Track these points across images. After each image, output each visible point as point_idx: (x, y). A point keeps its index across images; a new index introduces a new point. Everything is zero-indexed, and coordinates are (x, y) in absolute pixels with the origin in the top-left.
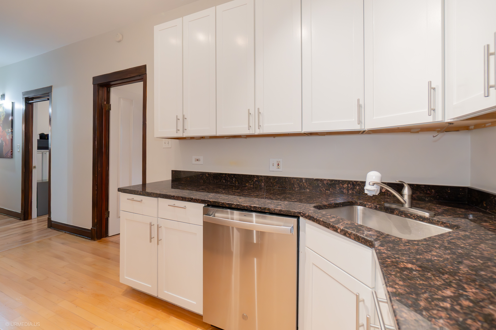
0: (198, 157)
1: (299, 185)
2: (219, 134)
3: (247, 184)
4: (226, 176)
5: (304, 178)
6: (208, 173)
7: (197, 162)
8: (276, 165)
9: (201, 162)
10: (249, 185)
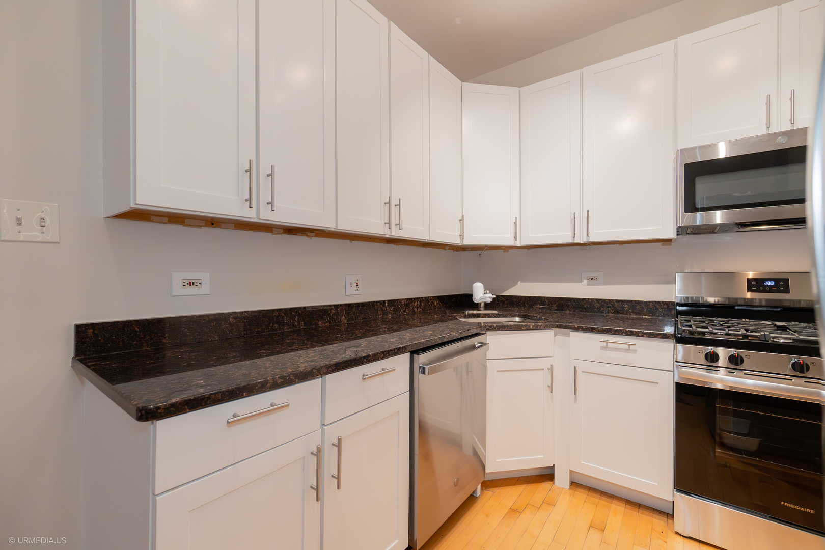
0: (192, 276)
1: (382, 311)
2: (345, 226)
3: (320, 323)
4: (279, 315)
5: (387, 301)
6: (236, 313)
7: (192, 290)
8: (354, 285)
9: (205, 289)
10: (323, 325)
